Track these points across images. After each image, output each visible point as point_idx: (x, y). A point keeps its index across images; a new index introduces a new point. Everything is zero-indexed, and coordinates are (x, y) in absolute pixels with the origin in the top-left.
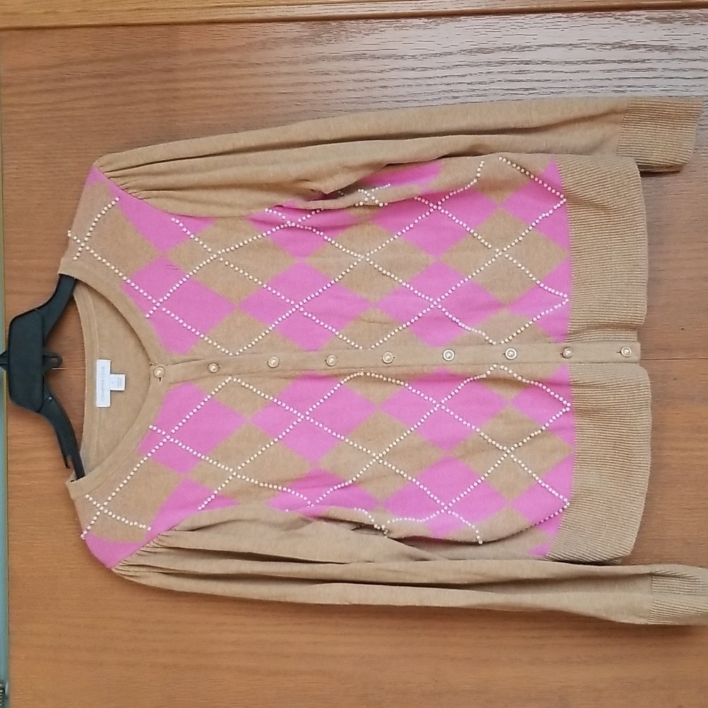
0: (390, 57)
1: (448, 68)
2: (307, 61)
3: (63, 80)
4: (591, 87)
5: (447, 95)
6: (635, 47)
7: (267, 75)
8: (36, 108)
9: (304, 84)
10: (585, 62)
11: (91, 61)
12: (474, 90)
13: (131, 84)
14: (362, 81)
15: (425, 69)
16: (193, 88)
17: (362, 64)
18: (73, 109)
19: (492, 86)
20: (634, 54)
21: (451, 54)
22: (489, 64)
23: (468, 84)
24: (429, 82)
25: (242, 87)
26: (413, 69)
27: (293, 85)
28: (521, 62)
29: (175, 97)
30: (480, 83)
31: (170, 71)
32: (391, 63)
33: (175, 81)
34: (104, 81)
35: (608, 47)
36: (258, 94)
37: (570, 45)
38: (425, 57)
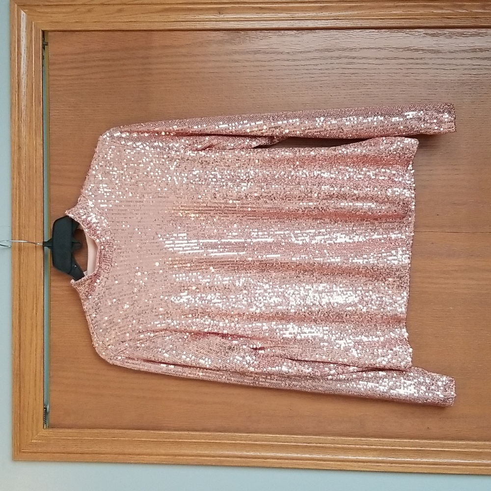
0: (274, 53)
1: (308, 60)
2: (227, 54)
3: (85, 61)
4: (390, 73)
5: (307, 75)
6: (417, 50)
7: (202, 61)
8: (69, 78)
9: (224, 67)
10: (387, 59)
11: (101, 51)
12: (322, 73)
13: (124, 65)
14: (258, 66)
15: (294, 60)
16: (160, 69)
17: (259, 56)
18: (91, 79)
19: (333, 71)
20: (416, 55)
21: (309, 52)
22: (332, 58)
23: (319, 69)
24: (296, 67)
25: (188, 68)
26: (288, 60)
27: (218, 68)
28: (351, 58)
29: (150, 74)
30: (326, 69)
31: (147, 58)
32: (275, 57)
33: (150, 64)
34: (108, 63)
35: (401, 50)
36: (197, 73)
37: (379, 48)
38: (294, 53)
